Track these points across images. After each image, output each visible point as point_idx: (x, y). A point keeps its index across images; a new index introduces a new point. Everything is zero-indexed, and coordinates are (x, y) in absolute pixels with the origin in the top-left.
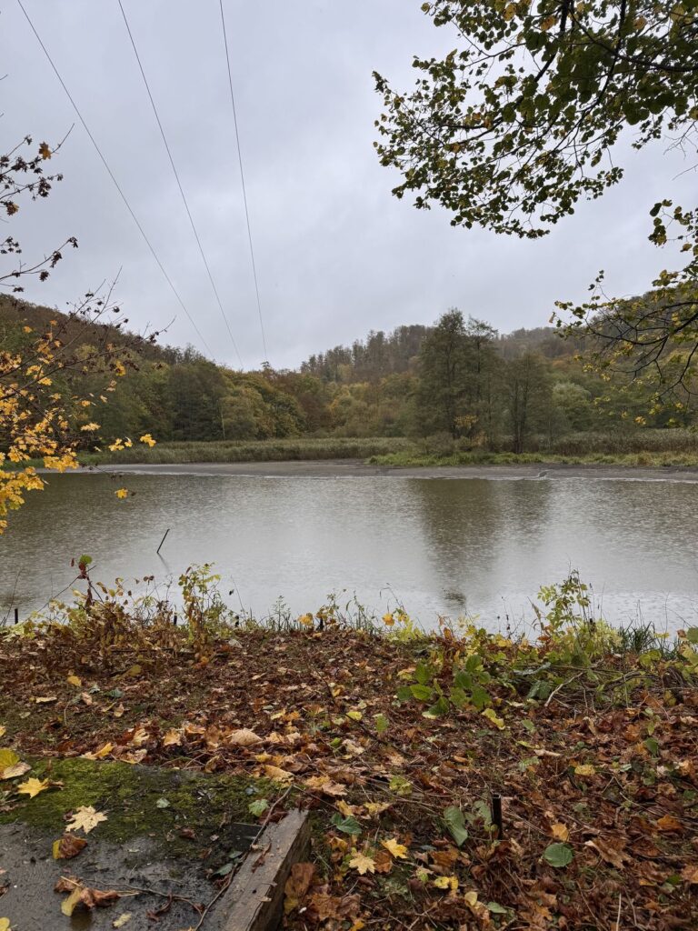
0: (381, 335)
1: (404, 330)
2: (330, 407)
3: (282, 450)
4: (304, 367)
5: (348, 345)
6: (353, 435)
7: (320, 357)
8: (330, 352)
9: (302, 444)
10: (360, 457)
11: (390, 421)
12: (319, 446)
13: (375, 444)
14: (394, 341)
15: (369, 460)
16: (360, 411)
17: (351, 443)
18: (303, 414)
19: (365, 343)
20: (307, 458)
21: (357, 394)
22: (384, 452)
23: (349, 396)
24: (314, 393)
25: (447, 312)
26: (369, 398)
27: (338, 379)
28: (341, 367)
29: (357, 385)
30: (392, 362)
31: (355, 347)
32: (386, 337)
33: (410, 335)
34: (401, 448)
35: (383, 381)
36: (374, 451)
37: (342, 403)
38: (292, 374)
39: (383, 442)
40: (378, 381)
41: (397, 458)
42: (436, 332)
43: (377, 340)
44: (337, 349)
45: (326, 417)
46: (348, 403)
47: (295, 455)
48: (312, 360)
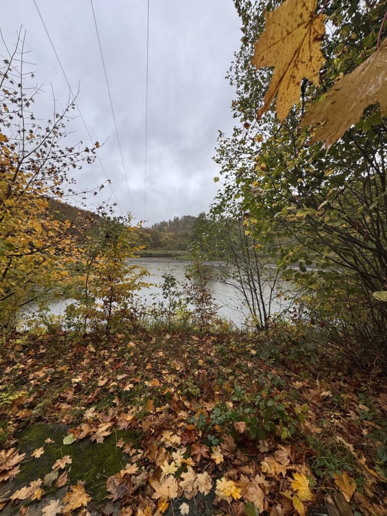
0: (178, 218)
1: (185, 216)
2: (161, 240)
3: (146, 254)
4: (153, 227)
5: (167, 221)
6: (169, 249)
7: (158, 224)
8: (161, 222)
9: (153, 252)
10: (172, 257)
11: (181, 245)
12: (159, 253)
13: (177, 253)
14: (182, 220)
15: (175, 258)
16: (171, 242)
17: (169, 252)
18: (153, 242)
19: (172, 220)
20: (155, 257)
21: (170, 236)
22: (180, 255)
23: (168, 237)
24: (157, 235)
25: (201, 212)
26: (174, 238)
27: (164, 231)
28: (165, 227)
29: (170, 233)
30: (181, 226)
31: (169, 221)
32: (179, 218)
33: (187, 219)
34: (185, 254)
35: (179, 232)
36: (176, 255)
37: (165, 239)
38: (149, 229)
39: (179, 252)
40: (177, 233)
41: (185, 257)
42: (197, 218)
43: (176, 220)
44: (163, 221)
45: (160, 243)
46: (168, 239)
47: (150, 256)
48: (155, 224)
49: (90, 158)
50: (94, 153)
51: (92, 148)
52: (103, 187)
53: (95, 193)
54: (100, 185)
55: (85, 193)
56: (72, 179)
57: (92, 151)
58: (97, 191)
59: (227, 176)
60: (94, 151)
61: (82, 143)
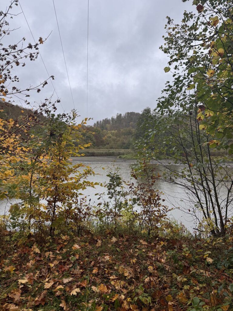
0: (121, 115)
1: (128, 113)
2: (104, 138)
3: (89, 153)
4: (95, 125)
5: (110, 118)
6: (111, 148)
7: (100, 121)
8: (104, 120)
9: (95, 151)
10: (115, 156)
11: (124, 144)
12: (102, 152)
13: (120, 151)
14: (125, 117)
15: (118, 157)
16: (114, 140)
17: (112, 151)
18: (95, 141)
19: (115, 117)
20: (97, 156)
21: (113, 134)
22: (123, 154)
23: (110, 135)
24: (99, 133)
25: (145, 108)
26: (116, 135)
27: (106, 129)
28: (107, 125)
29: (113, 131)
30: (124, 124)
31: (112, 119)
32: (122, 115)
33: (131, 115)
34: (129, 153)
35: (122, 130)
36: (119, 154)
37: (108, 137)
38: (91, 127)
39: (122, 151)
40: (120, 131)
41: (129, 156)
43: (119, 117)
44: (106, 119)
45: (102, 142)
46: (110, 137)
47: (93, 155)
48: (98, 122)
49: (33, 55)
50: (37, 49)
51: (35, 44)
52: (46, 83)
53: (39, 91)
54: (43, 82)
55: (28, 90)
56: (15, 77)
57: (35, 47)
58: (40, 88)
59: (176, 66)
60: (38, 47)
61: (24, 39)
